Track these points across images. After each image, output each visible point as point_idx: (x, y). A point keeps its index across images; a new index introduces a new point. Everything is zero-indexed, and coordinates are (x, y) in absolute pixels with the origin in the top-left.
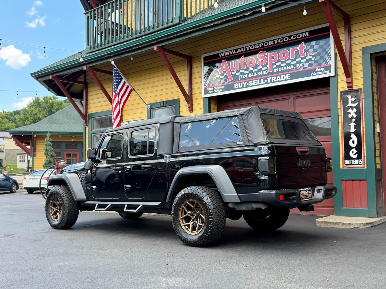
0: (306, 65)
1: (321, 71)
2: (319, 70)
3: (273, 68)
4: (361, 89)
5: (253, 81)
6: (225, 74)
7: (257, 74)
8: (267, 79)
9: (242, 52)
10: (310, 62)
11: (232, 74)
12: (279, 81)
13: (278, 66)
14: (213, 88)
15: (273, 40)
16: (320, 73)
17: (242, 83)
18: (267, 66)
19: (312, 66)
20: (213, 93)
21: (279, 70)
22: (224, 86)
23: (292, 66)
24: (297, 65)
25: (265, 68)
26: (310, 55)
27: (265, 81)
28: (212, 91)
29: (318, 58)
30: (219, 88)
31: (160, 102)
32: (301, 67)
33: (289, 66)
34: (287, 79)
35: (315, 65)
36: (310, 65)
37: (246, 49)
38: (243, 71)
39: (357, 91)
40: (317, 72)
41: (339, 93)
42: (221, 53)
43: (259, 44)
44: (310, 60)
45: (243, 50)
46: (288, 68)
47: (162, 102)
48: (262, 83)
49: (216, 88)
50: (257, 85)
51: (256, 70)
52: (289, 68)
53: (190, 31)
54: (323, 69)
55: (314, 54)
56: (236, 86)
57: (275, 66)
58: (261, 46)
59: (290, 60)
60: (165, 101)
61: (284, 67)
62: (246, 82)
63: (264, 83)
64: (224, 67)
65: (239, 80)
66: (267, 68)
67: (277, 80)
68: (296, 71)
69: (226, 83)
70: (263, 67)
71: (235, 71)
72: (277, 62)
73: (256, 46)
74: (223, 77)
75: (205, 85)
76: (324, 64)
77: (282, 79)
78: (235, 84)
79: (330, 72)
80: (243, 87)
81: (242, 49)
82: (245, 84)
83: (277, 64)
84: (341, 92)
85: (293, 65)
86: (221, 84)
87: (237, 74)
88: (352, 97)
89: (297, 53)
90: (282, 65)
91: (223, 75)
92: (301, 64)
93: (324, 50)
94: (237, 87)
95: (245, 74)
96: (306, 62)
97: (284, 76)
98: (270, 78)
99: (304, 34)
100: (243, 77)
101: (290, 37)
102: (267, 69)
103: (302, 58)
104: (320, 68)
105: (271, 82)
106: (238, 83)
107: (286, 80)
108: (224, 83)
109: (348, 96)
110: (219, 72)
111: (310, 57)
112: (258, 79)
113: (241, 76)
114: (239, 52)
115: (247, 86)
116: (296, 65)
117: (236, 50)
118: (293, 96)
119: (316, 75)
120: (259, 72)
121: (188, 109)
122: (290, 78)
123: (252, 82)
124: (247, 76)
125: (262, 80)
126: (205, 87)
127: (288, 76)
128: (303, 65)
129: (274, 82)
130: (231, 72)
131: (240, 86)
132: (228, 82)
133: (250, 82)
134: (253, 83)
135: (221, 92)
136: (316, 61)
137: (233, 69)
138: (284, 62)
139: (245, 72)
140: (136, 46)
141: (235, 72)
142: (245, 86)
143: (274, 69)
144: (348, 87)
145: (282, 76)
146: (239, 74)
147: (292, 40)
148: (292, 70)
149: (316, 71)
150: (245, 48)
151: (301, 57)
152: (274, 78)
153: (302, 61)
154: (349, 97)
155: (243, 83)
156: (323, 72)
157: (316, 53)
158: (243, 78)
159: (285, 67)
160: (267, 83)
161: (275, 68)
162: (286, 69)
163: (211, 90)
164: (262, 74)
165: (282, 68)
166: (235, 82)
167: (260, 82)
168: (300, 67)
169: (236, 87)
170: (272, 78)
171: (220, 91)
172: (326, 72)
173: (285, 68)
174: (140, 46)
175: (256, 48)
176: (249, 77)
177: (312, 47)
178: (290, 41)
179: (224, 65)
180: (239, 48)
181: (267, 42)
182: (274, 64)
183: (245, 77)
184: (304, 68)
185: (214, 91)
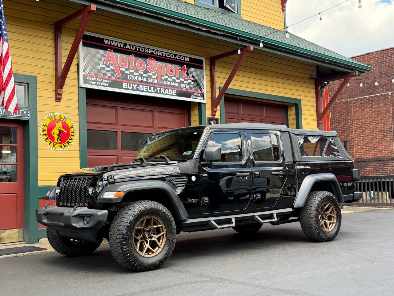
0: (188, 87)
1: (198, 96)
2: (197, 94)
3: (162, 80)
4: (219, 119)
5: (143, 85)
6: (112, 67)
7: (147, 80)
8: (157, 88)
9: (131, 49)
10: (190, 86)
11: (120, 70)
12: (167, 94)
13: (166, 80)
14: (96, 78)
15: (162, 52)
16: (197, 98)
17: (131, 84)
18: (157, 75)
20: (96, 84)
21: (167, 84)
22: (110, 81)
24: (181, 85)
25: (155, 77)
27: (155, 90)
28: (95, 82)
29: (196, 84)
30: (104, 81)
34: (174, 94)
35: (193, 89)
36: (191, 88)
37: (136, 48)
38: (133, 71)
39: (217, 119)
40: (195, 96)
42: (106, 40)
43: (149, 49)
44: (190, 83)
45: (133, 48)
46: (174, 84)
48: (152, 91)
49: (99, 80)
50: (147, 92)
51: (146, 75)
54: (199, 95)
55: (193, 79)
56: (125, 85)
57: (163, 78)
58: (151, 52)
61: (171, 81)
62: (136, 85)
63: (154, 91)
64: (111, 58)
65: (129, 80)
66: (157, 77)
67: (165, 93)
68: (180, 89)
69: (113, 77)
70: (153, 74)
71: (124, 68)
73: (145, 49)
74: (109, 69)
75: (84, 71)
76: (199, 91)
77: (170, 94)
78: (124, 83)
79: (204, 99)
80: (133, 89)
81: (131, 46)
82: (135, 87)
83: (166, 77)
84: (208, 118)
85: (178, 82)
86: (107, 77)
87: (126, 72)
88: (214, 124)
89: (181, 73)
90: (169, 79)
91: (108, 66)
92: (184, 84)
93: (199, 79)
94: (126, 87)
95: (135, 76)
96: (187, 84)
97: (172, 91)
98: (160, 89)
99: (186, 58)
100: (132, 77)
101: (175, 55)
102: (157, 79)
103: (185, 80)
104: (198, 93)
105: (160, 93)
106: (127, 83)
107: (172, 95)
108: (111, 77)
109: (212, 122)
110: (103, 62)
111: (190, 81)
112: (148, 86)
113: (131, 76)
114: (128, 49)
115: (137, 90)
117: (125, 45)
118: (156, 110)
119: (195, 98)
120: (149, 79)
122: (176, 95)
124: (137, 78)
125: (152, 88)
126: (85, 73)
127: (174, 92)
129: (163, 94)
130: (119, 68)
131: (130, 87)
132: (115, 78)
133: (140, 86)
134: (143, 87)
135: (106, 86)
136: (194, 86)
137: (122, 65)
138: (171, 77)
139: (135, 74)
141: (124, 70)
142: (135, 89)
143: (163, 81)
145: (170, 90)
146: (128, 72)
147: (176, 59)
148: (177, 88)
150: (134, 47)
151: (184, 78)
153: (185, 82)
158: (133, 79)
159: (172, 83)
160: (156, 92)
161: (164, 80)
163: (93, 81)
164: (152, 81)
165: (170, 82)
166: (123, 81)
167: (150, 89)
168: (183, 86)
170: (162, 89)
171: (106, 85)
172: (201, 98)
173: (172, 84)
175: (146, 51)
176: (139, 80)
177: (191, 72)
178: (175, 59)
179: (110, 55)
180: (128, 44)
181: (156, 50)
182: (163, 76)
183: (135, 78)
184: (186, 89)
185: (98, 82)
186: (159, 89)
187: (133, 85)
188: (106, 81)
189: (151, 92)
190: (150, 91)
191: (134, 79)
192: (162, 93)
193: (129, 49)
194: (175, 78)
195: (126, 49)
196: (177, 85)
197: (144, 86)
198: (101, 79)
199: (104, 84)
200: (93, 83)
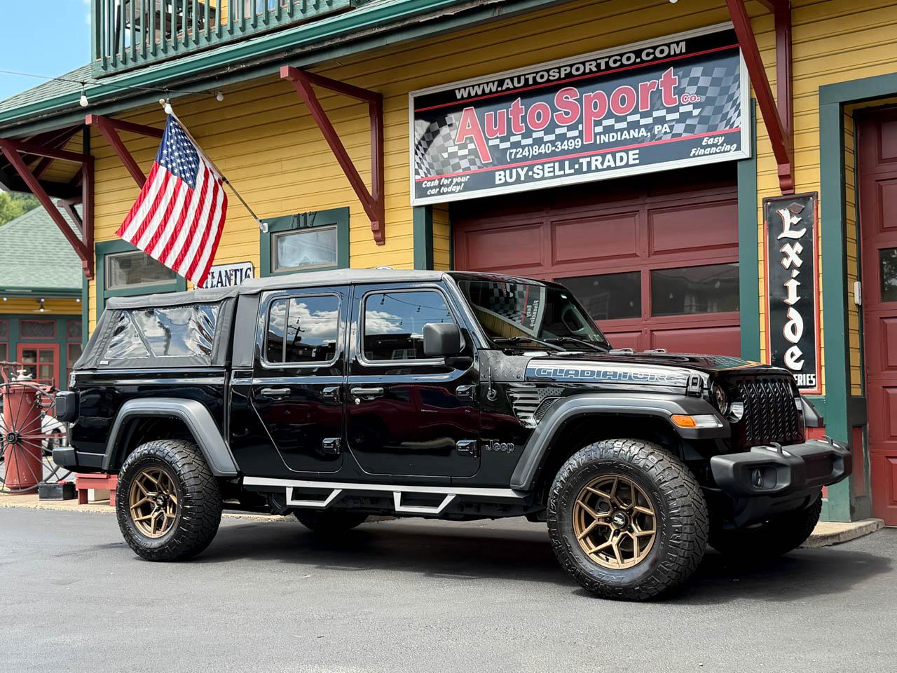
0: (679, 128)
1: (716, 145)
2: (711, 141)
3: (596, 134)
4: (814, 195)
5: (543, 164)
6: (471, 146)
7: (554, 148)
8: (581, 160)
9: (515, 88)
10: (689, 122)
11: (490, 144)
12: (609, 168)
13: (609, 130)
14: (440, 180)
15: (596, 60)
16: (714, 149)
17: (514, 171)
18: (580, 126)
19: (693, 133)
20: (439, 193)
21: (611, 140)
22: (468, 177)
23: (643, 129)
24: (657, 128)
25: (576, 133)
26: (690, 104)
27: (573, 167)
28: (438, 190)
29: (708, 111)
30: (455, 182)
31: (295, 216)
32: (666, 133)
33: (637, 130)
34: (631, 162)
35: (700, 130)
36: (689, 129)
37: (527, 80)
38: (518, 138)
39: (805, 198)
40: (705, 147)
41: (760, 204)
42: (459, 89)
43: (559, 68)
44: (689, 114)
45: (519, 82)
46: (634, 134)
47: (303, 215)
48: (568, 171)
49: (446, 182)
50: (555, 177)
51: (552, 137)
52: (636, 136)
53: (377, 30)
54: (721, 140)
55: (698, 99)
56: (499, 177)
57: (599, 129)
58: (566, 74)
59: (638, 113)
60: (311, 214)
61: (622, 130)
62: (526, 169)
63: (572, 171)
64: (469, 126)
65: (509, 163)
66: (581, 132)
67: (605, 166)
68: (654, 142)
69: (473, 168)
70: (570, 128)
71: (497, 138)
72: (604, 119)
73: (551, 73)
74: (465, 152)
75: (417, 173)
76: (722, 127)
77: (619, 164)
78: (497, 173)
79: (738, 148)
80: (518, 181)
81: (516, 80)
82: (522, 173)
83: (606, 123)
84: (766, 200)
85: (645, 126)
86: (461, 171)
87: (502, 146)
88: (792, 215)
89: (657, 96)
90: (617, 126)
91: (464, 146)
92: (666, 125)
93: (724, 91)
94: (503, 181)
95: (523, 147)
96: (678, 121)
97: (624, 155)
98: (588, 159)
99: (674, 46)
100: (516, 153)
101: (638, 53)
102: (581, 136)
103: (670, 111)
104: (714, 137)
105: (589, 171)
106: (504, 170)
107: (627, 165)
108: (468, 168)
109: (782, 211)
110: (454, 140)
111: (690, 108)
112: (556, 161)
113: (514, 151)
114: (508, 89)
115: (529, 179)
116: (653, 128)
117: (501, 83)
118: (647, 207)
119: (704, 155)
120: (559, 143)
121: (372, 235)
122: (637, 161)
123: (541, 167)
124: (529, 151)
125: (567, 163)
126: (417, 177)
127: (633, 156)
128: (671, 128)
129: (597, 170)
130: (487, 140)
131: (511, 177)
132: (479, 167)
133: (535, 169)
134: (543, 170)
135: (460, 191)
136: (703, 120)
137: (492, 133)
138: (623, 119)
139: (524, 142)
140: (232, 65)
141: (497, 142)
142: (522, 178)
143: (598, 137)
144: (783, 189)
145: (618, 155)
146: (507, 145)
147: (643, 61)
148: (643, 141)
149: (704, 143)
150: (523, 79)
151: (665, 108)
152: (597, 160)
153: (669, 117)
154: (785, 213)
155: (517, 171)
156: (720, 147)
157: (703, 99)
158: (518, 156)
159: (626, 132)
160: (579, 172)
161: (600, 134)
162: (628, 137)
163: (434, 187)
164: (566, 148)
165: (619, 133)
166: (496, 168)
167: (562, 168)
168: (663, 132)
169: (500, 179)
170: (594, 159)
171: (458, 190)
172: (728, 147)
173: (626, 135)
174: (244, 66)
175: (551, 78)
176: (535, 154)
177: (694, 81)
178: (639, 63)
179: (469, 120)
180: (507, 78)
181: (579, 63)
182: (598, 123)
183: (524, 154)
184: (674, 136)
185: (443, 188)
186: (584, 161)
187: (519, 170)
188: (459, 180)
189: (565, 175)
190: (562, 173)
191: (521, 156)
192: (593, 168)
193: (512, 89)
194: (636, 117)
195: (505, 91)
196: (643, 132)
197: (546, 166)
198: (447, 179)
199: (455, 187)
200: (434, 191)
